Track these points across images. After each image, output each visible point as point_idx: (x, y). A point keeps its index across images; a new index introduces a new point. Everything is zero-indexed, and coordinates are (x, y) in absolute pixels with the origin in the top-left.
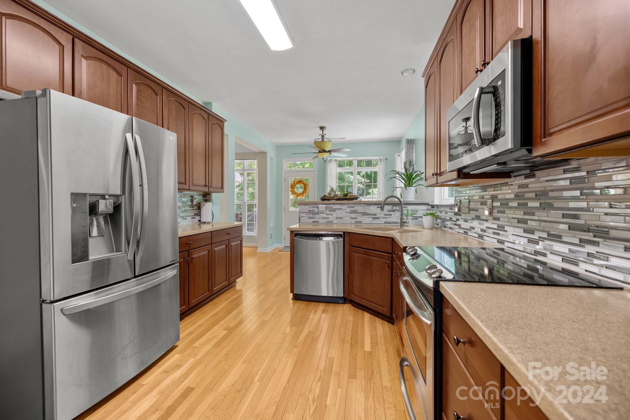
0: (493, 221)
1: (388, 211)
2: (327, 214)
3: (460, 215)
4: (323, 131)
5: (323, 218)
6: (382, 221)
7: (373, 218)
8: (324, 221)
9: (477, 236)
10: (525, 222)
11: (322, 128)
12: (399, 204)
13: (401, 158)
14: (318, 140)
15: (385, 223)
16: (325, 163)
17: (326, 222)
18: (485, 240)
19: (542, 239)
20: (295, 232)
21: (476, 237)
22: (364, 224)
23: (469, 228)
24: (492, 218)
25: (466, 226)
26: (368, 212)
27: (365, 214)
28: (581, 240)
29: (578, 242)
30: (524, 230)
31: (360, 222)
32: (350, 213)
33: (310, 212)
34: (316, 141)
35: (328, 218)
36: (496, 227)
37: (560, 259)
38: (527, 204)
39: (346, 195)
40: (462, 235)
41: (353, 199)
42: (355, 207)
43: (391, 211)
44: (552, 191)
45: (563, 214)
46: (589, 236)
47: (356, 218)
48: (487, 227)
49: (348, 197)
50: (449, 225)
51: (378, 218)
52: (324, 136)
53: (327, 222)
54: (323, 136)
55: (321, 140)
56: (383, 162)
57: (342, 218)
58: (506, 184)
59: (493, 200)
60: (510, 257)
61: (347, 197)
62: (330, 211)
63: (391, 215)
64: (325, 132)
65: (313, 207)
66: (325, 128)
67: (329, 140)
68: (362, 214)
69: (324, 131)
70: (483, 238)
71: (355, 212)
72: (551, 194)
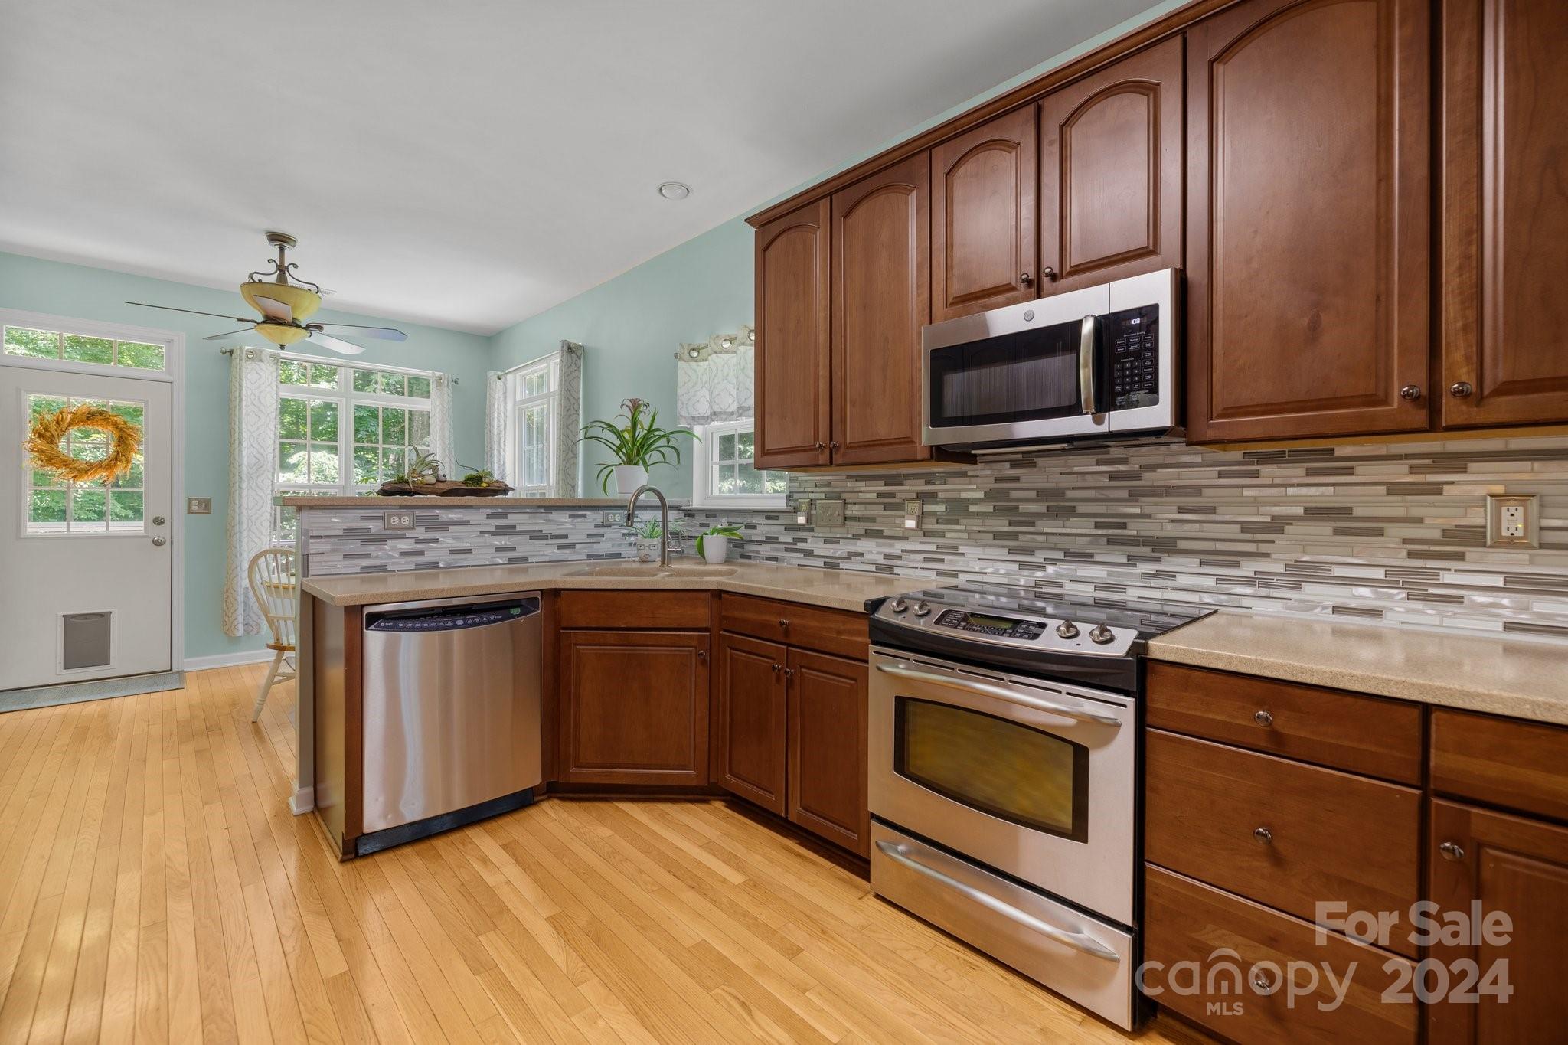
0: (926, 538)
1: (597, 526)
2: (418, 541)
3: (812, 530)
4: (282, 249)
5: (403, 554)
6: (581, 553)
7: (560, 547)
8: (407, 563)
9: (873, 568)
10: (1014, 536)
11: (279, 239)
12: (658, 507)
13: (505, 385)
14: (265, 279)
15: (590, 557)
16: (231, 360)
17: (413, 567)
18: (898, 575)
19: (1054, 562)
20: (367, 610)
21: (871, 572)
22: (535, 564)
23: (845, 555)
24: (922, 533)
25: (835, 553)
26: (546, 529)
27: (536, 535)
28: (1129, 557)
29: (1125, 561)
30: (1009, 550)
31: (525, 560)
32: (492, 533)
33: (350, 534)
34: (256, 278)
35: (422, 553)
36: (933, 548)
37: (1091, 587)
38: (1017, 508)
39: (477, 479)
40: (820, 571)
41: (495, 492)
42: (509, 516)
43: (602, 525)
44: (1073, 489)
45: (1096, 523)
46: (1146, 551)
47: (513, 549)
48: (902, 550)
49: (484, 485)
50: (762, 553)
51: (572, 546)
52: (287, 268)
53: (419, 566)
54: (282, 270)
55: (273, 279)
56: (446, 389)
57: (469, 551)
58: (963, 474)
59: (923, 501)
60: (974, 597)
61: (480, 485)
62: (428, 529)
63: (602, 536)
64: (290, 256)
65: (364, 518)
66: (292, 243)
67: (314, 289)
68: (528, 536)
69: (286, 251)
70: (893, 571)
71: (510, 530)
72: (1070, 494)
